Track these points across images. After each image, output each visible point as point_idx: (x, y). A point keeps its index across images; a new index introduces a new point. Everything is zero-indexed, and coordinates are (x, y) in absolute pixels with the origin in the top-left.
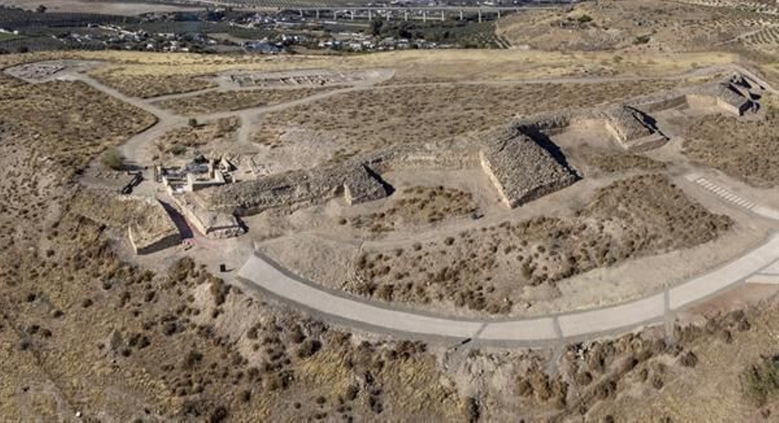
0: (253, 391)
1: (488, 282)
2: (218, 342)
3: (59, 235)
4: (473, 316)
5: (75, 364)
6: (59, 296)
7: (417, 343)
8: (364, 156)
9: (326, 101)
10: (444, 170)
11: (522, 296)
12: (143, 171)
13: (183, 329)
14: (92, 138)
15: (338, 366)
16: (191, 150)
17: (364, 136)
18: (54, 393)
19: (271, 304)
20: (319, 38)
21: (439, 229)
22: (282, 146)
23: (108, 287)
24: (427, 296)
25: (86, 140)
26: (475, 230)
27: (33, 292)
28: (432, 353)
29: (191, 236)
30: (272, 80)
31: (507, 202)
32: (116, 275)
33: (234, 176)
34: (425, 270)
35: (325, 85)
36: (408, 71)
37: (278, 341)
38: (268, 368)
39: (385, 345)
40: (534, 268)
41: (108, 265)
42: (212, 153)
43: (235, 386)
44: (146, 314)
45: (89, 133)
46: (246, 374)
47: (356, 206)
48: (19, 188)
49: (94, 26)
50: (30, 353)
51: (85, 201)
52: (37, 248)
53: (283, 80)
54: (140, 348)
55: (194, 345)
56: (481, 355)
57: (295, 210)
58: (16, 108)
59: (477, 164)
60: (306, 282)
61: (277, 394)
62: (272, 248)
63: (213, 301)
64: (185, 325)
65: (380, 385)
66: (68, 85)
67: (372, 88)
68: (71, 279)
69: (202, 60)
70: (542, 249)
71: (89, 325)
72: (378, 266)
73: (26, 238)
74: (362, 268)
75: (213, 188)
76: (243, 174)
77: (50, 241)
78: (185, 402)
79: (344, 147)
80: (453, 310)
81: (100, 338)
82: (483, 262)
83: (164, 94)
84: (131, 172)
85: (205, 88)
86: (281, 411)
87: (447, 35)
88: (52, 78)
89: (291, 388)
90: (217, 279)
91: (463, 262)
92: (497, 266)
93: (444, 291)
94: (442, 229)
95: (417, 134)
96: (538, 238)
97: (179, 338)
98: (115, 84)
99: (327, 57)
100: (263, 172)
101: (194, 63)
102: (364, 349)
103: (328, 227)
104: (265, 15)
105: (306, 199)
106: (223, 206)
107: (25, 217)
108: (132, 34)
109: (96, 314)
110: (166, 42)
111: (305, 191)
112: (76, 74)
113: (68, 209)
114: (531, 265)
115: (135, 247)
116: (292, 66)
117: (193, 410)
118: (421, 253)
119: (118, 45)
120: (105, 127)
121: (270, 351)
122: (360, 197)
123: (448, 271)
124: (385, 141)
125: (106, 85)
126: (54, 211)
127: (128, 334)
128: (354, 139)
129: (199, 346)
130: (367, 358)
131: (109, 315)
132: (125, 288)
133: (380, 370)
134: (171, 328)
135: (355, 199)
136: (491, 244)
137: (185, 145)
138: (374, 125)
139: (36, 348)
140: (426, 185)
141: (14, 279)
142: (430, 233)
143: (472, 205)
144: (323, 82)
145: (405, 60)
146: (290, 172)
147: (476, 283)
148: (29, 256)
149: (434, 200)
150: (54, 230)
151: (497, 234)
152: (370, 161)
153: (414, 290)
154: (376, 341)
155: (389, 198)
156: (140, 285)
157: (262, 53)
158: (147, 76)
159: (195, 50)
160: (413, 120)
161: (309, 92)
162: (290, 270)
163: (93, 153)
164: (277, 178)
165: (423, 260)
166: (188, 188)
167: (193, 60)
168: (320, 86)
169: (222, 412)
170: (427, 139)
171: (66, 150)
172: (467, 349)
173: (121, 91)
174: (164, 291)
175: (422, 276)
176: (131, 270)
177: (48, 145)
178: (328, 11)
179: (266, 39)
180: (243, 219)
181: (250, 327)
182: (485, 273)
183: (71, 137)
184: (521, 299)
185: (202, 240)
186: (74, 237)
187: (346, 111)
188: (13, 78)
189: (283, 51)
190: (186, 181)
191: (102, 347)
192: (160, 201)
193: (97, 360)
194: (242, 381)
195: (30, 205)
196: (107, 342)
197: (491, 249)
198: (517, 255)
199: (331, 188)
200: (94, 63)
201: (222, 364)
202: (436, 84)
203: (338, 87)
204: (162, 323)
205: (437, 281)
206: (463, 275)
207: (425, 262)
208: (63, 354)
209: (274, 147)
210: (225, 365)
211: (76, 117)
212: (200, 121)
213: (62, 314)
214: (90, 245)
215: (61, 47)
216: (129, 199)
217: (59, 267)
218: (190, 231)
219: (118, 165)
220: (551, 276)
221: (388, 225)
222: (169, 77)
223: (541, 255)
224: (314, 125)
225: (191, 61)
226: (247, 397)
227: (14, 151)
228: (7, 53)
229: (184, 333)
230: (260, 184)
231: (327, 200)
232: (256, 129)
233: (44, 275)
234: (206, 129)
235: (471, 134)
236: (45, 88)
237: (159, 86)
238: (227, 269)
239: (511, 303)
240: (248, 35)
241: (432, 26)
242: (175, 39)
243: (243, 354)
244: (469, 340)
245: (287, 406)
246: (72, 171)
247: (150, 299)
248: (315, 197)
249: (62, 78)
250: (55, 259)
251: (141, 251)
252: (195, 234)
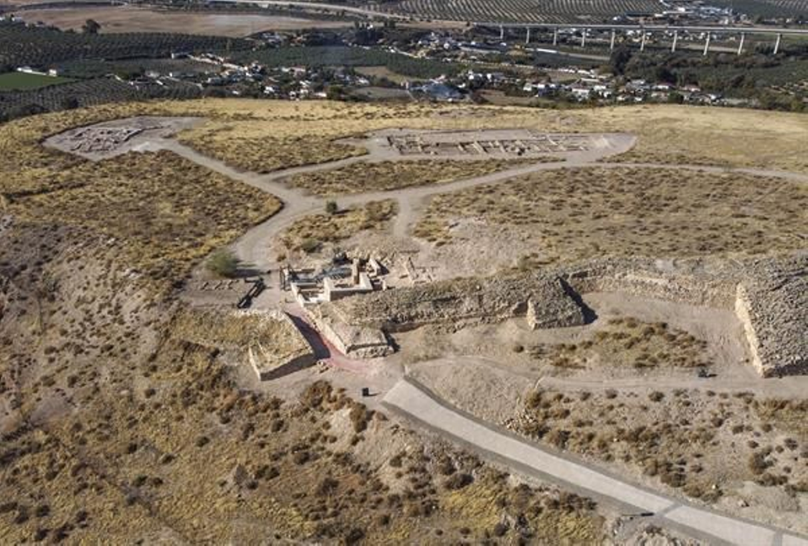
0: (392, 516)
1: (696, 459)
2: (357, 469)
3: (158, 369)
4: (664, 490)
5: (194, 506)
6: (167, 440)
7: (586, 499)
8: (563, 267)
9: (521, 181)
10: (675, 301)
11: (739, 491)
12: (264, 277)
13: (317, 457)
14: (192, 236)
15: (489, 502)
16: (329, 247)
17: (568, 238)
18: (173, 538)
19: (419, 433)
20: (525, 77)
21: (646, 379)
22: (451, 243)
23: (226, 421)
24: (610, 452)
25: (184, 240)
26: (696, 390)
27: (134, 442)
28: (602, 514)
29: (329, 356)
30: (446, 145)
31: (758, 366)
32: (236, 406)
33: (385, 282)
34: (614, 423)
35: (523, 156)
36: (658, 141)
37: (424, 470)
38: (410, 496)
39: (547, 493)
40: (771, 464)
41: (225, 396)
42: (357, 250)
43: (373, 511)
44: (274, 444)
45: (188, 230)
46: (386, 500)
47: (540, 331)
48: (96, 318)
49: (180, 57)
50: (138, 507)
51: (189, 321)
52: (131, 391)
53: (463, 145)
54: (267, 480)
55: (330, 473)
56: (663, 535)
57: (459, 328)
58: (74, 203)
59: (729, 302)
60: (462, 413)
61: (418, 521)
62: (426, 373)
63: (352, 428)
64: (320, 453)
65: (533, 529)
66: (150, 159)
67: (593, 165)
68: (180, 418)
69: (346, 111)
70: (792, 444)
71: (207, 465)
72: (555, 407)
73: (115, 381)
74: (535, 406)
75: (357, 296)
76: (396, 279)
77: (147, 379)
78: (319, 526)
79: (537, 252)
80: (639, 476)
81: (220, 475)
82: (696, 433)
83: (292, 166)
84: (249, 279)
85: (350, 156)
86: (421, 535)
87: (738, 83)
88: (124, 149)
89: (434, 516)
90: (359, 404)
91: (668, 427)
92: (714, 444)
93: (633, 453)
94: (651, 379)
95: (647, 244)
96: (792, 428)
97: (313, 466)
98: (219, 154)
99: (533, 110)
100: (424, 277)
101: (335, 117)
102: (521, 492)
103: (499, 354)
104: (445, 34)
105: (475, 316)
106: (369, 319)
107: (111, 354)
108: (241, 69)
109: (214, 451)
110: (293, 82)
111: (476, 305)
112: (161, 140)
113: (167, 334)
114: (767, 459)
115: (258, 372)
116: (478, 124)
117: (327, 532)
118: (613, 402)
119: (221, 89)
120: (210, 218)
121: (414, 480)
122: (548, 321)
123: (644, 432)
124: (597, 249)
125: (207, 155)
126: (148, 340)
127: (253, 467)
128: (553, 240)
129: (335, 474)
130: (524, 500)
131: (230, 450)
132: (247, 420)
133: (536, 516)
134: (303, 457)
135: (540, 322)
136: (716, 415)
137: (320, 239)
138: (586, 223)
139: (145, 500)
140: (642, 317)
141: (106, 432)
142: (632, 381)
143: (704, 358)
144: (522, 151)
145: (656, 121)
146: (459, 279)
147: (680, 456)
148: (123, 400)
149: (648, 340)
150: (152, 364)
151: (728, 405)
152: (571, 274)
153: (595, 443)
154: (537, 486)
155: (587, 326)
156: (265, 415)
157: (435, 102)
158: (266, 139)
159: (337, 95)
160: (647, 222)
161: (498, 165)
162: (445, 398)
163: (194, 257)
164: (441, 287)
165: (614, 411)
166: (325, 297)
167: (333, 112)
168: (516, 157)
169: (358, 533)
170: (661, 253)
171: (157, 256)
172: (646, 523)
173: (229, 163)
174: (295, 419)
175: (609, 430)
176: (254, 399)
177: (129, 253)
178: (546, 30)
179: (443, 77)
180: (394, 336)
181: (394, 454)
182: (696, 447)
183: (162, 236)
184: (736, 493)
185: (340, 359)
186: (179, 369)
187: (548, 198)
188: (60, 153)
189: (468, 98)
190: (322, 288)
191: (223, 484)
192: (288, 314)
193: (219, 497)
194: (381, 506)
195: (114, 338)
196: (230, 479)
197: (712, 421)
198: (751, 439)
199: (510, 306)
200: (186, 120)
201: (360, 490)
202: (698, 168)
203: (543, 160)
204: (293, 453)
205: (626, 439)
206: (664, 442)
207: (617, 414)
208: (179, 499)
209: (441, 244)
210: (364, 491)
211: (166, 207)
212: (342, 206)
213: (174, 458)
214: (200, 376)
215: (132, 97)
216: (248, 314)
217: (163, 407)
218: (327, 350)
219: (230, 270)
220: (792, 482)
221: (577, 360)
222: (298, 139)
223: (787, 451)
224: (498, 216)
225: (330, 113)
226: (386, 520)
227: (81, 268)
228: (44, 110)
229: (317, 461)
230: (418, 293)
231: (502, 320)
232: (418, 218)
233: (145, 420)
234: (349, 217)
235: (733, 255)
236: (115, 166)
237: (284, 154)
238: (370, 393)
239: (720, 493)
240: (418, 70)
241: (717, 64)
242: (306, 77)
243: (384, 481)
244: (651, 514)
245: (428, 532)
246: (167, 284)
247: (278, 429)
248: (487, 314)
249: (138, 148)
250: (157, 399)
251: (264, 377)
252: (332, 354)
